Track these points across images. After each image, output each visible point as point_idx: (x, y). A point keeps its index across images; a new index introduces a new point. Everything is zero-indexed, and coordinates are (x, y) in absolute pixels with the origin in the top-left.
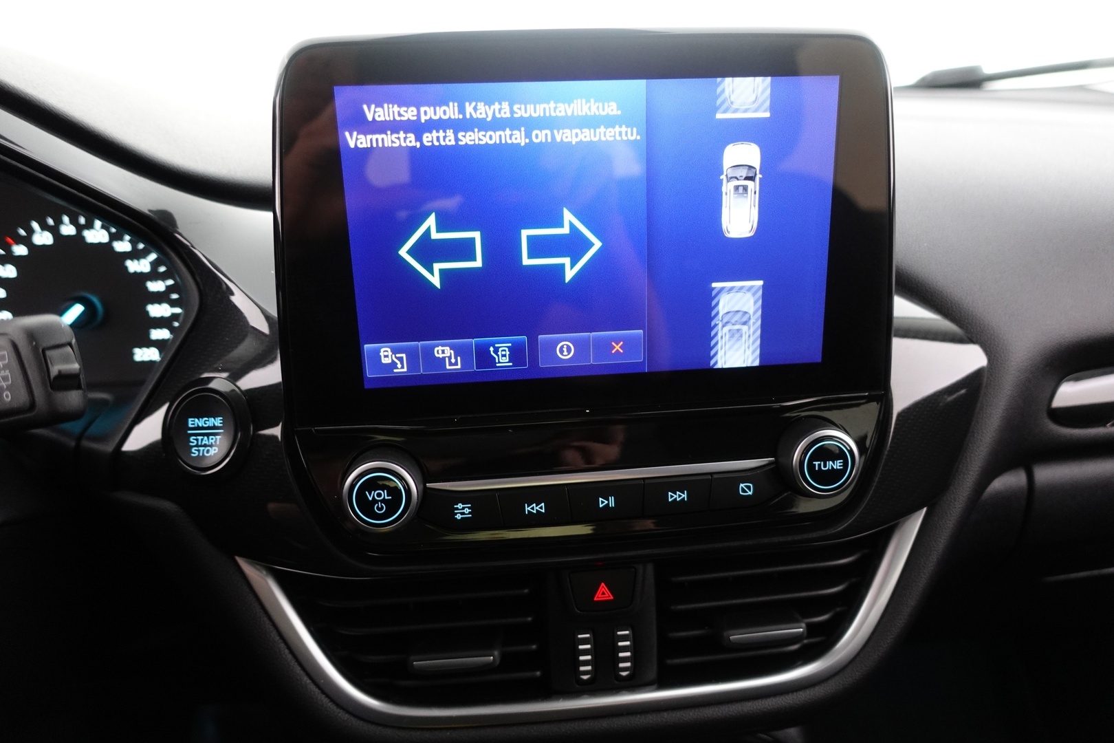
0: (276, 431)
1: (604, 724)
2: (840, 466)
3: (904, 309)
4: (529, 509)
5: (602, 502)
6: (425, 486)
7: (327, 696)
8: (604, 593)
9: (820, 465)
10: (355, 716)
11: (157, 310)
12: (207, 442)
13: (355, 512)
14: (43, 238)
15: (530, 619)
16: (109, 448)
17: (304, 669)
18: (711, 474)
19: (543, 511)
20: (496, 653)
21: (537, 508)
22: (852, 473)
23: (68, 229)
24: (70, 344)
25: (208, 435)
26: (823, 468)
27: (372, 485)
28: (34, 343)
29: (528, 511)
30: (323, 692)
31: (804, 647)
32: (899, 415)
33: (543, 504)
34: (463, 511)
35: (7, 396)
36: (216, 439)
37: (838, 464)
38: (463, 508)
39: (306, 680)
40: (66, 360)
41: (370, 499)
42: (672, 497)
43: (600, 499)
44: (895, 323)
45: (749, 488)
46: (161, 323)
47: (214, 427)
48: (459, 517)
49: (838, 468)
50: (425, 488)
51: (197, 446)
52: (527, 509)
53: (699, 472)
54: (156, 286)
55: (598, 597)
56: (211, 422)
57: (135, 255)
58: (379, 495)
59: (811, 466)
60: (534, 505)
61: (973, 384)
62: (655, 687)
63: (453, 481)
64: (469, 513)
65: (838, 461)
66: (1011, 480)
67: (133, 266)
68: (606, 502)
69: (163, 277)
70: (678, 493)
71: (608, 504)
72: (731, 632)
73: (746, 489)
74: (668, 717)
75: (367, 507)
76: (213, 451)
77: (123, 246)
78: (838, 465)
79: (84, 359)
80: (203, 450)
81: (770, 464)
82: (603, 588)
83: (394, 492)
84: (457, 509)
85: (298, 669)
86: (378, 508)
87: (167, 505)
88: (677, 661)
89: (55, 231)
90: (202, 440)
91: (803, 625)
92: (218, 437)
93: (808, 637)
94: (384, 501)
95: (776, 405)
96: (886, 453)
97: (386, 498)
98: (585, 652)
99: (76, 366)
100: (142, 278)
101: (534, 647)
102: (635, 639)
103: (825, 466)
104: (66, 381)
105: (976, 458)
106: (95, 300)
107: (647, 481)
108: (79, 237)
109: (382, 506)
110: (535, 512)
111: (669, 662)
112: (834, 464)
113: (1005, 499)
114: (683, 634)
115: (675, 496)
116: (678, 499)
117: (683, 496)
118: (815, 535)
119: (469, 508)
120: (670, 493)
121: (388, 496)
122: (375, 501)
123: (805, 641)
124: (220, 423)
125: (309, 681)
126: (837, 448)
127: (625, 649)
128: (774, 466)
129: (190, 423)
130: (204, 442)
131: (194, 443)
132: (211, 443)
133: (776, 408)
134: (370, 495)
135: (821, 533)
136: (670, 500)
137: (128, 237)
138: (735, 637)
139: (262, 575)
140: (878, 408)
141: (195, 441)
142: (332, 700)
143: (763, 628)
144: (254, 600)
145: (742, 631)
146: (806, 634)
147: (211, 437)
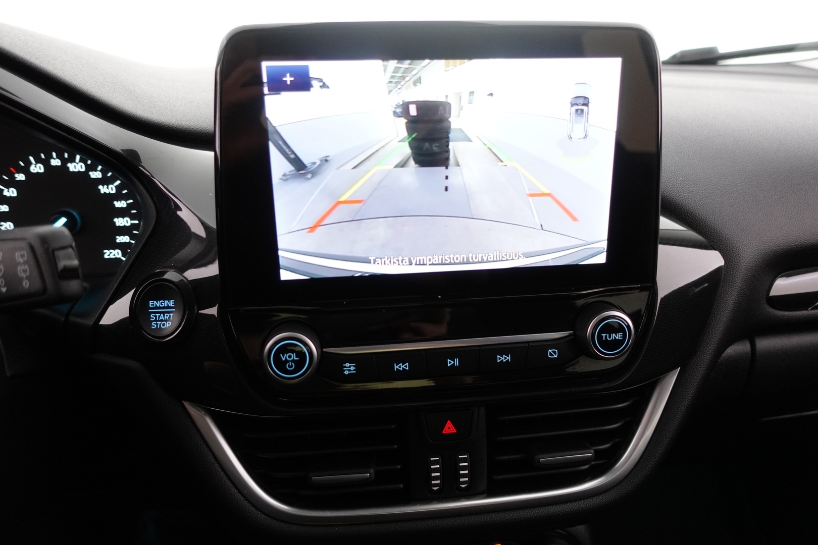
0: (213, 311)
1: (449, 522)
2: (620, 337)
3: (666, 224)
4: (397, 367)
5: (450, 363)
6: (322, 350)
7: (250, 502)
8: (449, 428)
9: (606, 337)
10: (269, 516)
11: (120, 222)
12: (163, 318)
13: (273, 369)
14: (37, 168)
15: (396, 446)
16: (90, 322)
17: (232, 482)
18: (528, 342)
19: (407, 369)
20: (372, 471)
21: (403, 366)
22: (629, 342)
23: (55, 162)
24: (71, 246)
25: (164, 313)
26: (608, 339)
27: (284, 349)
28: (46, 246)
29: (397, 368)
30: (247, 499)
31: (592, 467)
32: (662, 299)
33: (407, 364)
34: (349, 368)
35: (26, 284)
36: (170, 316)
37: (619, 336)
38: (350, 367)
39: (234, 490)
40: (69, 258)
41: (284, 359)
42: (500, 359)
43: (449, 360)
44: (661, 233)
45: (555, 352)
46: (123, 231)
47: (168, 307)
48: (346, 373)
49: (619, 338)
50: (322, 352)
51: (155, 320)
52: (396, 367)
53: (519, 341)
54: (120, 204)
55: (445, 431)
56: (166, 303)
57: (105, 181)
58: (290, 357)
59: (600, 337)
60: (401, 364)
61: (714, 278)
62: (485, 495)
63: (342, 347)
64: (354, 370)
65: (619, 334)
66: (739, 348)
67: (103, 189)
68: (453, 362)
69: (125, 197)
70: (504, 356)
71: (454, 363)
72: (540, 456)
73: (553, 354)
74: (494, 517)
75: (281, 365)
76: (168, 325)
77: (96, 175)
79: (81, 257)
80: (160, 324)
81: (570, 335)
82: (449, 424)
83: (301, 354)
84: (346, 367)
85: (228, 483)
86: (289, 366)
87: (133, 364)
88: (500, 477)
89: (46, 163)
90: (159, 316)
91: (592, 451)
92: (171, 314)
93: (594, 461)
94: (293, 361)
95: (574, 293)
96: (653, 328)
97: (295, 358)
98: (436, 470)
99: (76, 262)
100: (111, 198)
101: (399, 467)
102: (471, 461)
103: (610, 337)
104: (69, 273)
105: (716, 332)
106: (75, 214)
107: (482, 348)
108: (64, 167)
109: (292, 365)
110: (401, 369)
111: (495, 477)
112: (616, 336)
113: (736, 360)
114: (506, 457)
115: (502, 358)
116: (504, 361)
117: (508, 358)
118: (601, 387)
119: (354, 366)
120: (498, 356)
121: (296, 357)
122: (287, 361)
123: (593, 463)
124: (173, 304)
125: (236, 491)
126: (617, 324)
127: (464, 468)
128: (573, 337)
129: (150, 304)
130: (161, 318)
131: (153, 318)
132: (166, 318)
133: (574, 295)
134: (283, 357)
135: (606, 385)
136: (498, 361)
137: (100, 168)
138: (544, 460)
139: (201, 414)
140: (648, 295)
141: (154, 317)
142: (253, 505)
143: (563, 453)
144: (196, 432)
145: (549, 455)
146: (594, 458)
147: (166, 314)
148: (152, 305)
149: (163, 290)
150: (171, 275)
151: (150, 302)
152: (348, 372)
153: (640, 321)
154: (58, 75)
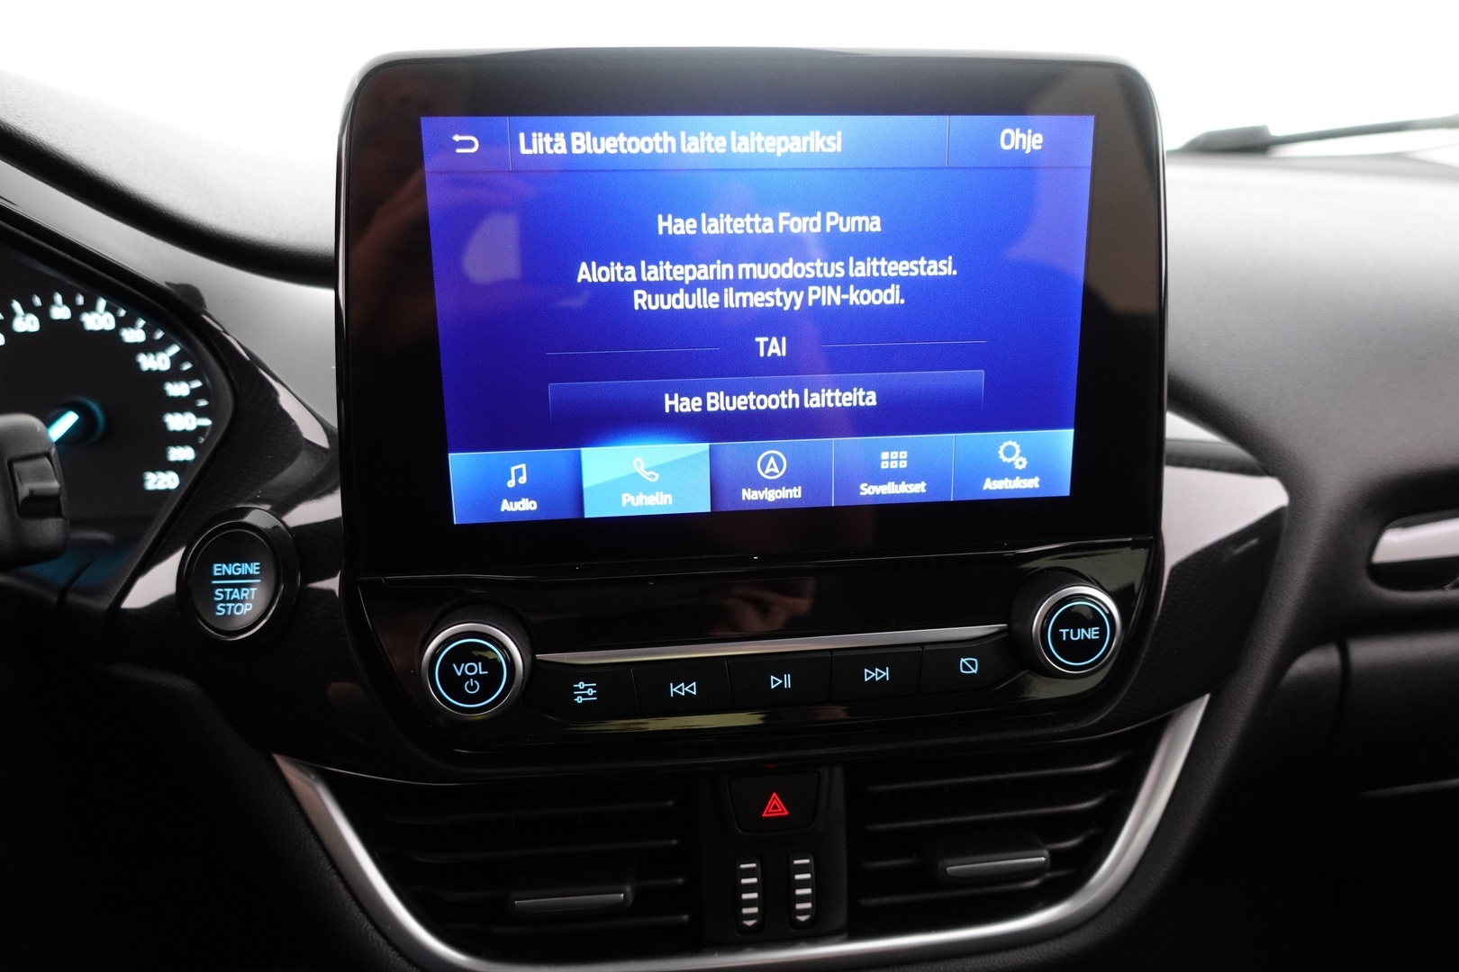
0: (333, 584)
2: (1095, 635)
3: (1178, 428)
4: (675, 690)
5: (775, 681)
6: (532, 656)
7: (396, 948)
8: (775, 807)
9: (1068, 634)
11: (178, 422)
12: (238, 597)
13: (438, 691)
14: (26, 323)
15: (674, 842)
16: (104, 604)
17: (364, 911)
18: (922, 644)
19: (695, 693)
20: (628, 889)
21: (687, 689)
22: (1112, 644)
23: (60, 312)
24: (48, 455)
25: (239, 586)
26: (1072, 638)
27: (463, 654)
29: (674, 692)
30: (390, 943)
31: (1047, 885)
32: (1174, 570)
33: (694, 684)
34: (585, 692)
36: (251, 592)
38: (586, 689)
39: (367, 925)
40: (41, 475)
41: (459, 674)
42: (869, 675)
43: (772, 677)
44: (1168, 446)
45: (972, 663)
46: (183, 438)
47: (249, 576)
48: (579, 700)
49: (1093, 637)
50: (534, 661)
51: (224, 601)
52: (673, 690)
53: (906, 642)
54: (177, 389)
55: (768, 813)
56: (245, 568)
57: (151, 347)
58: (471, 669)
59: (1057, 636)
60: (683, 684)
61: (1269, 530)
62: (845, 936)
63: (572, 651)
64: (594, 695)
65: (1093, 629)
66: (1320, 660)
67: (147, 362)
68: (780, 681)
69: (187, 377)
70: (877, 670)
71: (783, 683)
72: (948, 861)
73: (969, 666)
75: (454, 685)
76: (246, 609)
77: (134, 335)
78: (1092, 633)
79: (68, 477)
80: (233, 607)
81: (1001, 631)
82: (775, 799)
83: (493, 666)
84: (578, 689)
85: (356, 911)
86: (469, 687)
87: (181, 683)
88: (874, 901)
89: (43, 314)
90: (231, 593)
91: (1046, 852)
92: (253, 589)
93: (1051, 870)
94: (477, 677)
95: (1008, 553)
96: (1156, 619)
97: (481, 673)
98: (750, 888)
99: (55, 485)
100: (159, 378)
101: (680, 881)
102: (817, 870)
103: (1075, 635)
104: (41, 505)
105: (1273, 630)
106: (95, 407)
107: (835, 654)
108: (75, 323)
109: (475, 686)
110: (683, 694)
111: (864, 902)
112: (1087, 632)
113: (1312, 684)
114: (883, 864)
115: (874, 674)
116: (877, 679)
117: (884, 674)
118: (1061, 729)
119: (594, 688)
120: (866, 670)
121: (483, 671)
122: (465, 677)
123: (1048, 875)
124: (257, 570)
125: (370, 927)
126: (1090, 610)
127: (803, 884)
128: (1006, 634)
129: (216, 569)
130: (234, 596)
131: (219, 597)
132: (244, 597)
133: (1009, 557)
134: (459, 670)
135: (1070, 727)
136: (866, 680)
137: (141, 323)
138: (955, 868)
139: (309, 780)
140: (1146, 557)
141: (222, 595)
142: (402, 954)
143: (991, 857)
144: (297, 813)
145: (963, 860)
146: (1049, 864)
147: (243, 589)
148: (218, 572)
149: (239, 544)
150: (259, 517)
151: (216, 565)
152: (582, 699)
153: (1132, 605)
154: (58, 147)
